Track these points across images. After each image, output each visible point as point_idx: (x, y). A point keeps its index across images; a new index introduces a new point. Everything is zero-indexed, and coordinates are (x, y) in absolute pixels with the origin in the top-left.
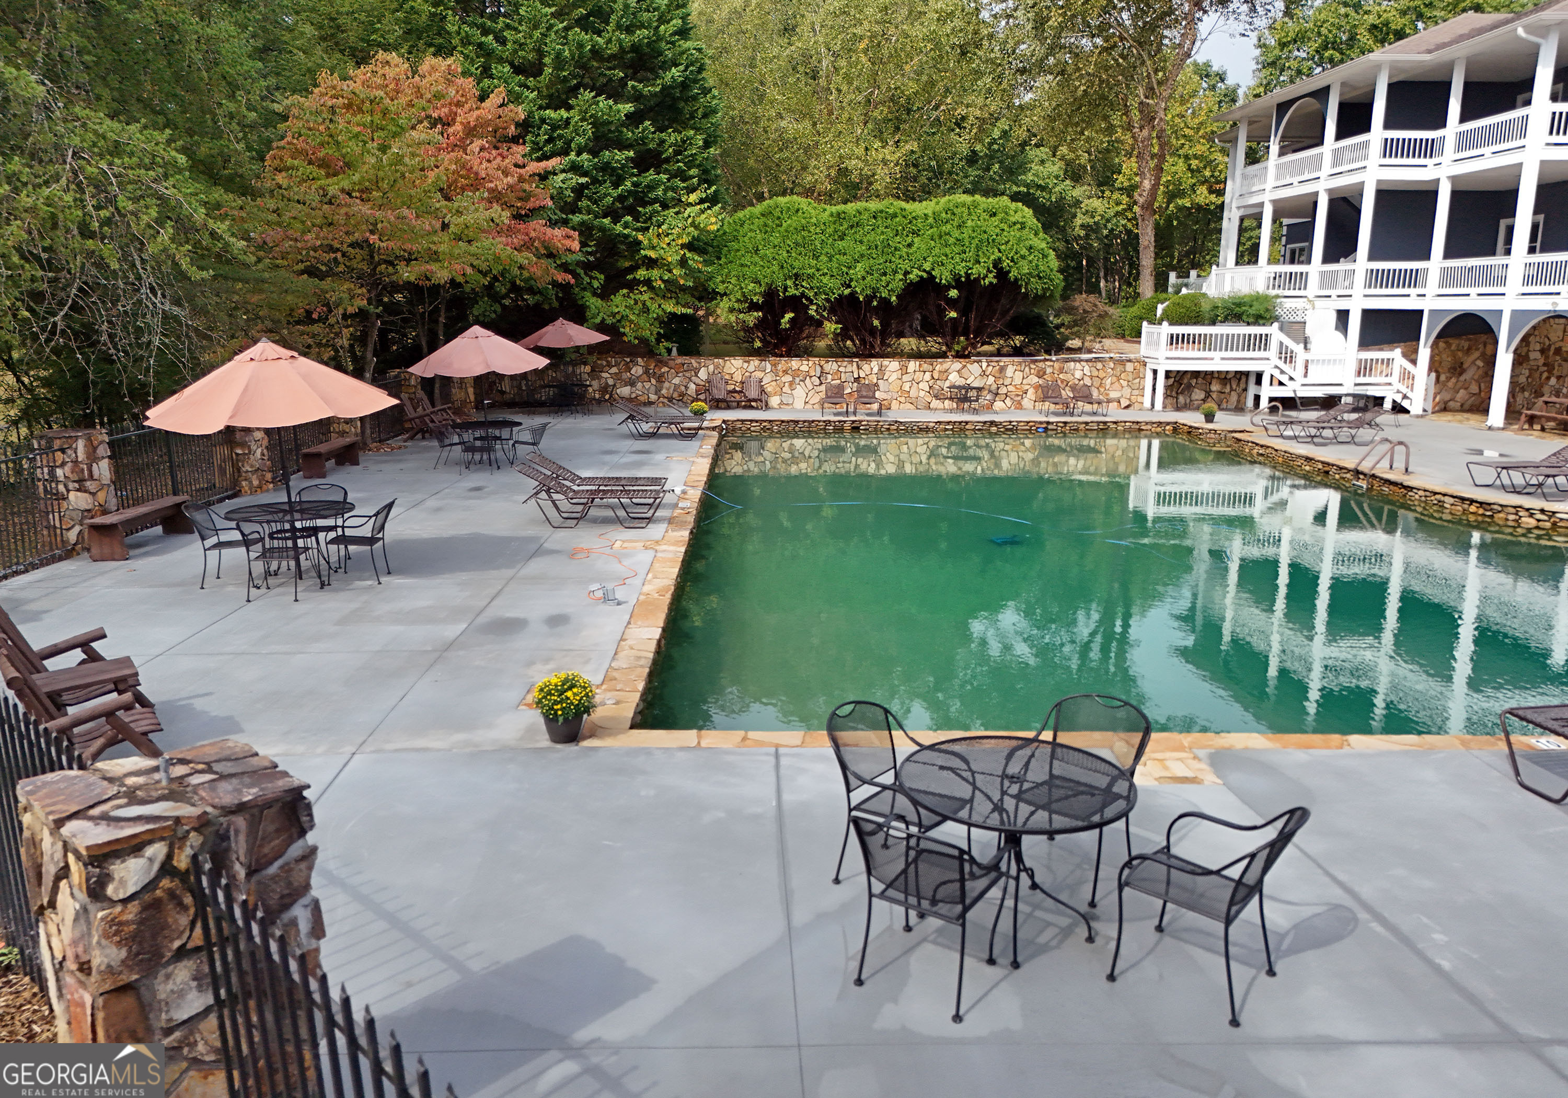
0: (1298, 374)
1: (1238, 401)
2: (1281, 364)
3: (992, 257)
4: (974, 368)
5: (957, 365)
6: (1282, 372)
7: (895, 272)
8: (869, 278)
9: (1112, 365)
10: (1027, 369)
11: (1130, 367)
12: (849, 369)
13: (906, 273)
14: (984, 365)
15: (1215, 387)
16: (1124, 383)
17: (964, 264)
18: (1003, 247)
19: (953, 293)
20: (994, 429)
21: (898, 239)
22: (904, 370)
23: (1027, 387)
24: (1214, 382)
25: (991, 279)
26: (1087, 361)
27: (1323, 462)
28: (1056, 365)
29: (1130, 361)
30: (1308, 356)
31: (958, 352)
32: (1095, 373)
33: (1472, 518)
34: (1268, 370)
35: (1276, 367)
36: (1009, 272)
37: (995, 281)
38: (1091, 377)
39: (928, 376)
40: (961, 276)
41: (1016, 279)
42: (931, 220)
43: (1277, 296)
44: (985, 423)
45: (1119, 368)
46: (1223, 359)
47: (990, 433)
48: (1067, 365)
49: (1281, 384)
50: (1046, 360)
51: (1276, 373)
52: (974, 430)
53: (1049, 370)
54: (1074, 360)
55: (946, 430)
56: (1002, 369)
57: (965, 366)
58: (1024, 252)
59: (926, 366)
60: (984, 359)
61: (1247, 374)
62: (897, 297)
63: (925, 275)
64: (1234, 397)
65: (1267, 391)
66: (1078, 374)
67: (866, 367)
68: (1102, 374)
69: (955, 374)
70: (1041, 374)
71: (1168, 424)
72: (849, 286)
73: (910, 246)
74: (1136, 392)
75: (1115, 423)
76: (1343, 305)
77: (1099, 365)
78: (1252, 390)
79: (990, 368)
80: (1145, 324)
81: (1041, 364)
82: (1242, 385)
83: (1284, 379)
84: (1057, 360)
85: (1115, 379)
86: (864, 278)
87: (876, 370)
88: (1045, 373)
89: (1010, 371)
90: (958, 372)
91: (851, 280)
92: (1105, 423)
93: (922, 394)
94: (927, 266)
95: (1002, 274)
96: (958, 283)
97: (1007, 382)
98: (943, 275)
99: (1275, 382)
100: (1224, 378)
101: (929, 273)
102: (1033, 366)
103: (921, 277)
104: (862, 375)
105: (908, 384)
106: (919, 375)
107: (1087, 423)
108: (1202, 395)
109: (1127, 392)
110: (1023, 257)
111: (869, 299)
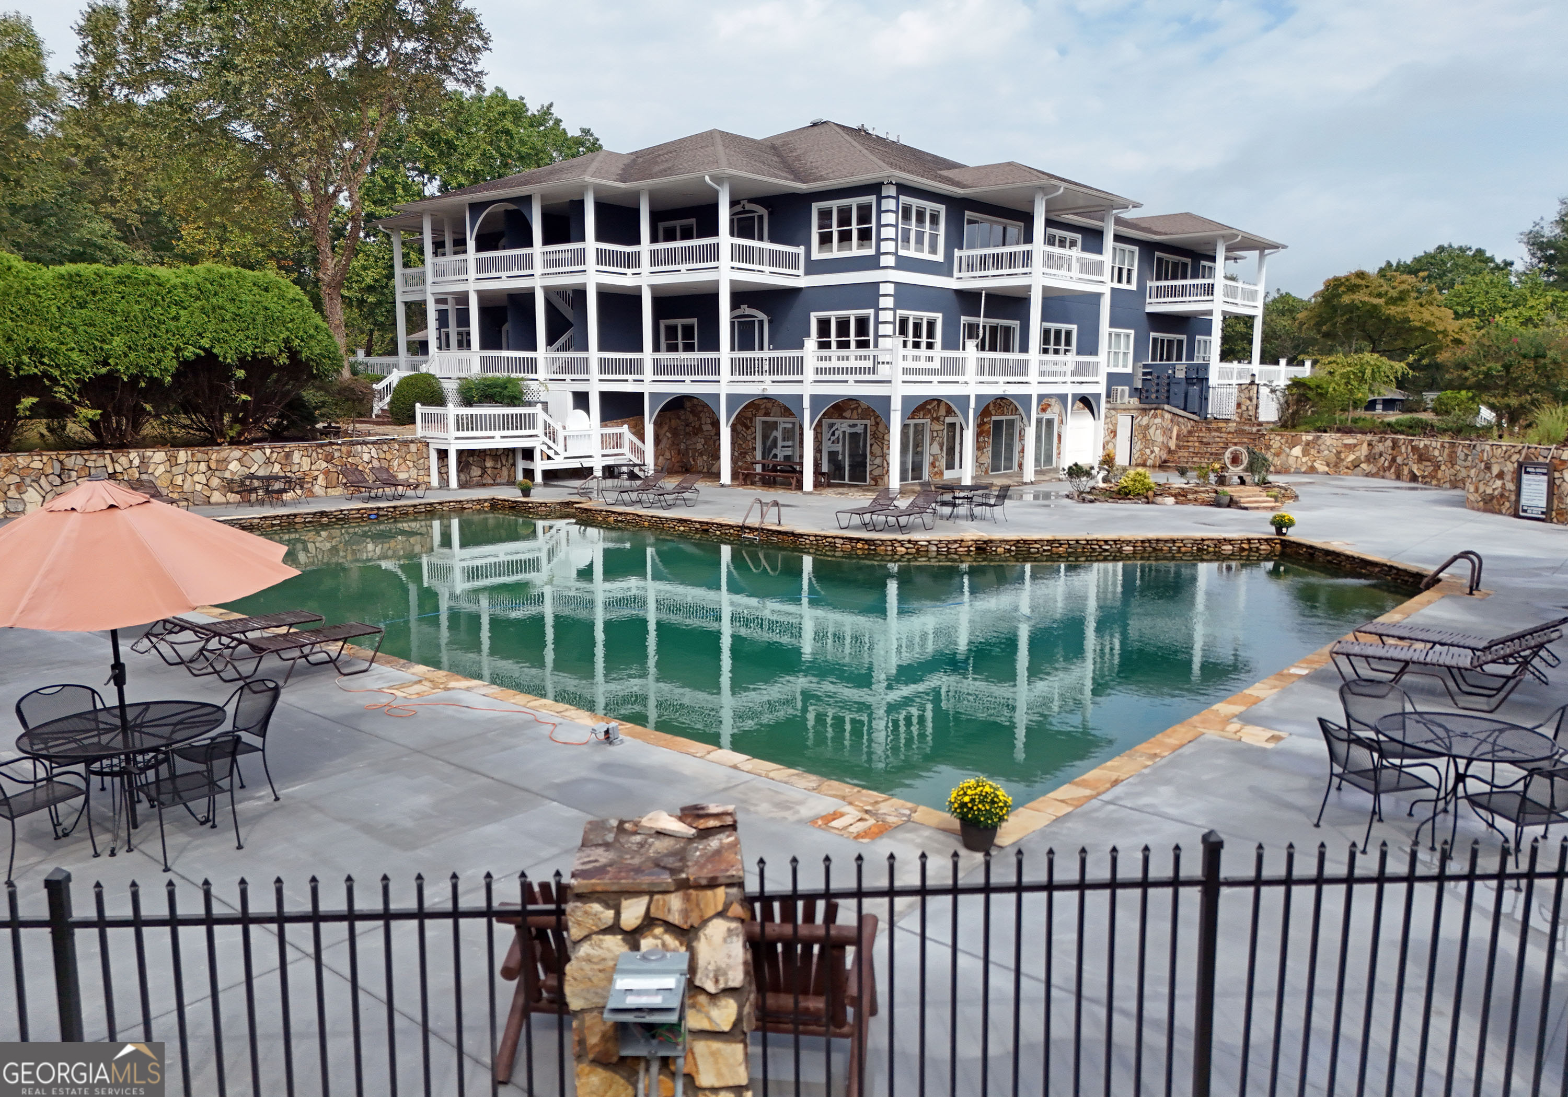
0: (559, 448)
1: (509, 476)
2: (547, 440)
3: (282, 336)
4: (257, 455)
5: (237, 453)
6: (550, 448)
7: (164, 349)
8: (132, 356)
9: (397, 447)
10: (314, 454)
11: (413, 448)
12: (100, 463)
13: (178, 350)
14: (268, 451)
15: (489, 464)
16: (411, 464)
17: (249, 342)
18: (290, 325)
19: (241, 374)
20: (325, 520)
21: (159, 310)
22: (172, 461)
23: (317, 473)
24: (487, 459)
25: (283, 360)
26: (373, 443)
27: (700, 522)
28: (344, 449)
29: (412, 442)
30: (566, 434)
31: (232, 438)
32: (382, 456)
33: (860, 552)
34: (537, 444)
35: (544, 443)
36: (301, 352)
37: (287, 362)
38: (379, 459)
39: (203, 467)
40: (246, 355)
41: (308, 358)
42: (194, 291)
43: (523, 379)
44: (315, 514)
45: (404, 449)
46: (503, 437)
47: (322, 525)
48: (354, 448)
49: (549, 458)
50: (331, 444)
51: (545, 448)
52: (305, 522)
53: (337, 454)
54: (359, 443)
55: (273, 525)
56: (288, 456)
57: (246, 454)
58: (312, 331)
59: (199, 456)
60: (266, 445)
61: (513, 451)
62: (172, 376)
63: (202, 354)
64: (505, 472)
65: (539, 466)
66: (366, 457)
67: (123, 460)
68: (389, 456)
69: (235, 462)
70: (329, 459)
71: (486, 501)
72: (105, 363)
73: (176, 318)
74: (422, 472)
75: (440, 503)
76: (580, 387)
77: (385, 448)
78: (521, 465)
79: (275, 455)
80: (418, 405)
81: (328, 448)
82: (511, 461)
83: (551, 453)
84: (343, 443)
85: (401, 460)
86: (126, 355)
87: (136, 462)
88: (333, 458)
89: (296, 457)
90: (239, 460)
91: (109, 357)
92: (431, 504)
93: (198, 487)
94: (205, 343)
95: (294, 354)
96: (242, 363)
97: (295, 468)
98: (227, 354)
99: (545, 457)
100: (495, 454)
101: (208, 351)
102: (320, 451)
103: (198, 355)
104: (119, 469)
105: (180, 478)
106: (192, 467)
107: (415, 506)
108: (479, 473)
109: (414, 473)
110: (311, 337)
111: (134, 379)
